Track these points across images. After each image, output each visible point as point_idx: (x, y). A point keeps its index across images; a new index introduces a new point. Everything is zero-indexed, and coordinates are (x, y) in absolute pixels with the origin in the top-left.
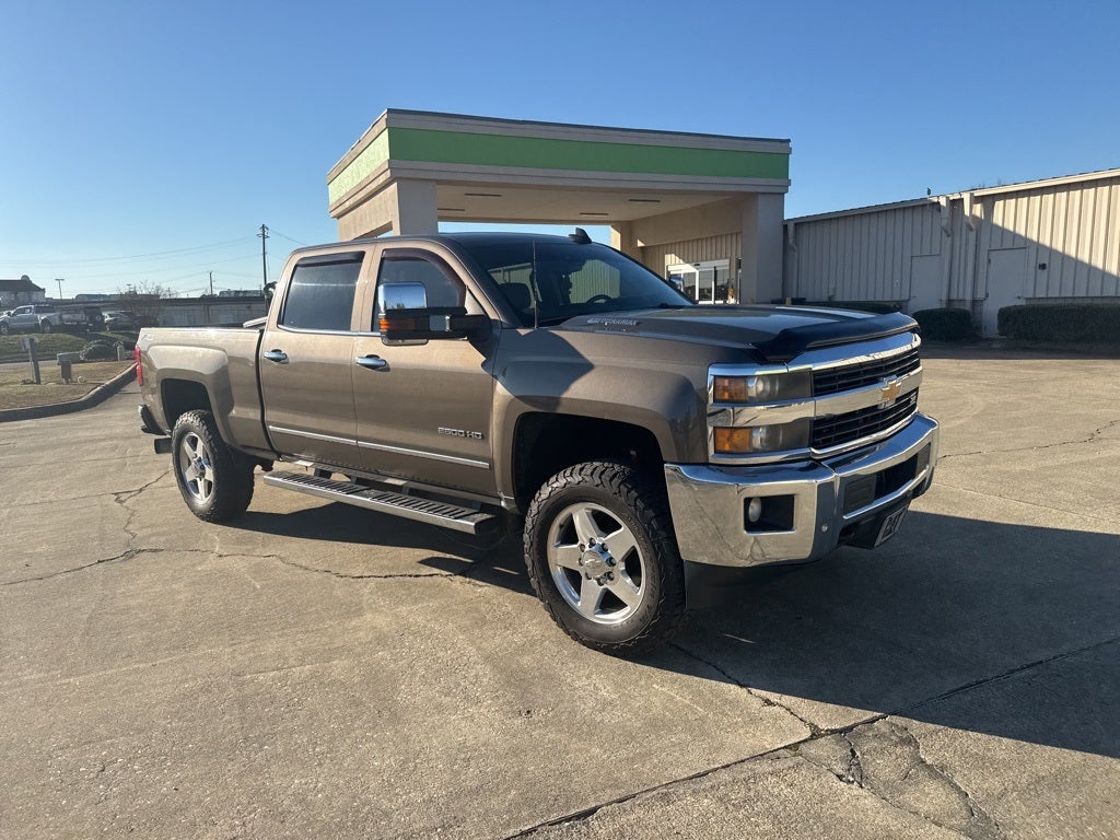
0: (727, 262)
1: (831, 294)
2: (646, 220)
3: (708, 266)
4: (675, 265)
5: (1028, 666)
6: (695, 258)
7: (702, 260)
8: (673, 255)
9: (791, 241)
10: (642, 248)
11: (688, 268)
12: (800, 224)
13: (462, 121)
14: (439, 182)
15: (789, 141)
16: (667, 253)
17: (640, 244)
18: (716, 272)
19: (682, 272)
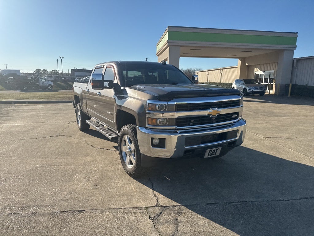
0: (274, 71)
1: (307, 83)
2: (249, 57)
3: (268, 72)
4: (258, 71)
5: (240, 202)
6: (264, 70)
7: (266, 70)
8: (257, 68)
9: (295, 65)
10: (247, 66)
11: (261, 73)
12: (299, 60)
13: (193, 29)
14: (181, 46)
15: (297, 33)
16: (255, 68)
17: (247, 65)
18: (270, 74)
19: (259, 74)
